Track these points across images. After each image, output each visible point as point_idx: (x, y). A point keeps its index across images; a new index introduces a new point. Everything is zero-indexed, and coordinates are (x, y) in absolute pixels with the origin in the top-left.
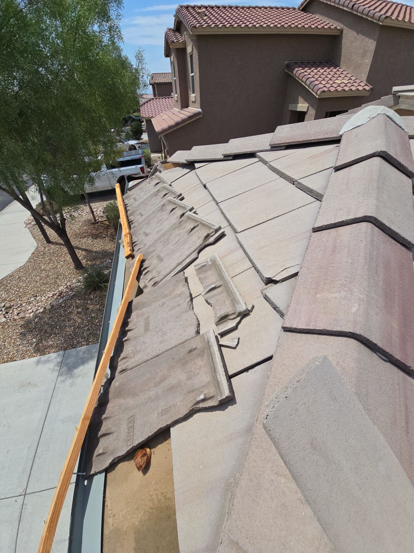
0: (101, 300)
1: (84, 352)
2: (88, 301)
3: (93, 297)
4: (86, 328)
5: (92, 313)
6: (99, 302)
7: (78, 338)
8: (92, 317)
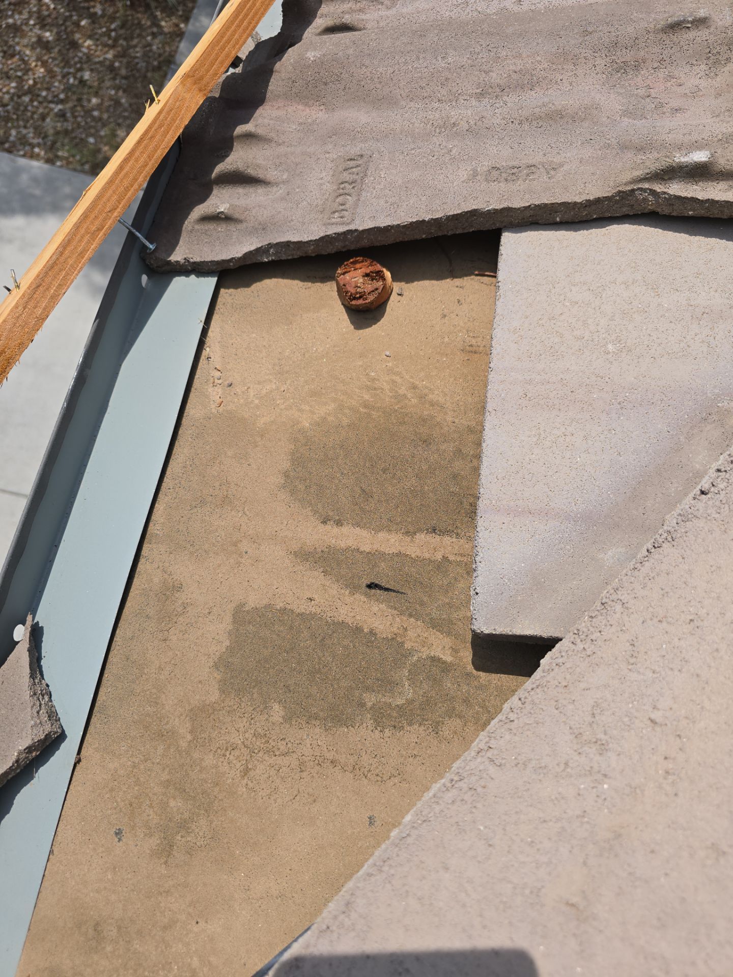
0: (125, 39)
1: (35, 180)
2: (81, 17)
3: (100, 12)
4: (58, 108)
5: (85, 66)
6: (116, 40)
7: (25, 127)
8: (82, 82)
